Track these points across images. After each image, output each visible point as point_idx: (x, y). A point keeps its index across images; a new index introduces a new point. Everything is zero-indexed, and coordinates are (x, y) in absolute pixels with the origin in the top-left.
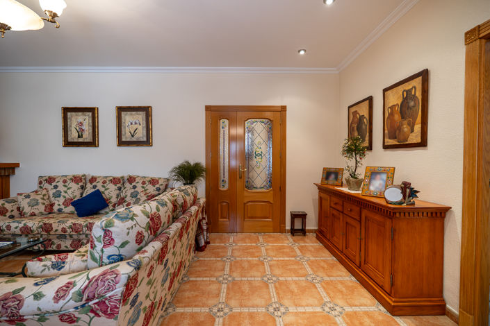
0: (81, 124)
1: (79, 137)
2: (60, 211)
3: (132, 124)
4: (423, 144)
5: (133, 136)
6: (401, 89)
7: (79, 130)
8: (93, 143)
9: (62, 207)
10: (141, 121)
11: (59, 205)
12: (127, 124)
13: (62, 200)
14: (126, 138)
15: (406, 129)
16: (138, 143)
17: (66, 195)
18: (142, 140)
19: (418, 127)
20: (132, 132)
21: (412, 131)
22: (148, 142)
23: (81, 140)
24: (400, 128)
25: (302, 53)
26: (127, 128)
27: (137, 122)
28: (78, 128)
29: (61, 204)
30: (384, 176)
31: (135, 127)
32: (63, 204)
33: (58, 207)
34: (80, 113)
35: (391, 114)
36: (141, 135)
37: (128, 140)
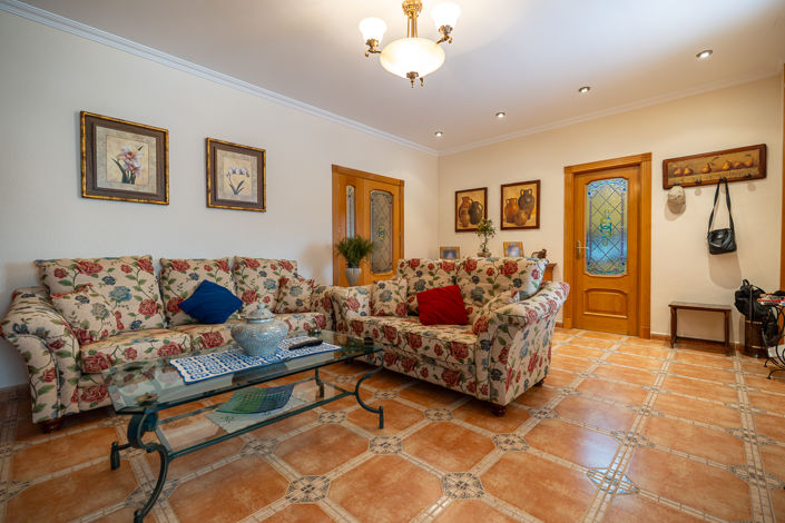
0: (131, 155)
1: (125, 180)
2: (135, 326)
3: (234, 172)
4: (537, 227)
5: (236, 193)
6: (519, 188)
7: (125, 167)
8: (160, 196)
9: (141, 317)
10: (250, 169)
11: (133, 315)
12: (226, 172)
13: (134, 306)
14: (224, 194)
15: (523, 216)
16: (245, 206)
17: (140, 294)
18: (252, 201)
19: (533, 216)
20: (236, 187)
21: (529, 218)
22: (260, 206)
23: (129, 187)
24: (518, 215)
25: (439, 135)
26: (226, 179)
27: (245, 172)
28: (122, 163)
29: (136, 312)
30: (517, 249)
31: (241, 178)
32: (140, 311)
33: (132, 319)
34: (128, 134)
35: (510, 205)
36: (248, 192)
37: (228, 198)
